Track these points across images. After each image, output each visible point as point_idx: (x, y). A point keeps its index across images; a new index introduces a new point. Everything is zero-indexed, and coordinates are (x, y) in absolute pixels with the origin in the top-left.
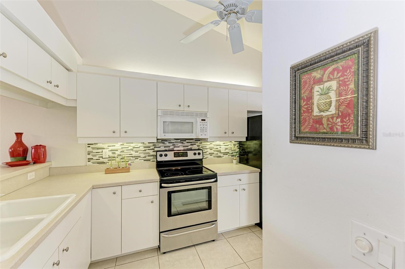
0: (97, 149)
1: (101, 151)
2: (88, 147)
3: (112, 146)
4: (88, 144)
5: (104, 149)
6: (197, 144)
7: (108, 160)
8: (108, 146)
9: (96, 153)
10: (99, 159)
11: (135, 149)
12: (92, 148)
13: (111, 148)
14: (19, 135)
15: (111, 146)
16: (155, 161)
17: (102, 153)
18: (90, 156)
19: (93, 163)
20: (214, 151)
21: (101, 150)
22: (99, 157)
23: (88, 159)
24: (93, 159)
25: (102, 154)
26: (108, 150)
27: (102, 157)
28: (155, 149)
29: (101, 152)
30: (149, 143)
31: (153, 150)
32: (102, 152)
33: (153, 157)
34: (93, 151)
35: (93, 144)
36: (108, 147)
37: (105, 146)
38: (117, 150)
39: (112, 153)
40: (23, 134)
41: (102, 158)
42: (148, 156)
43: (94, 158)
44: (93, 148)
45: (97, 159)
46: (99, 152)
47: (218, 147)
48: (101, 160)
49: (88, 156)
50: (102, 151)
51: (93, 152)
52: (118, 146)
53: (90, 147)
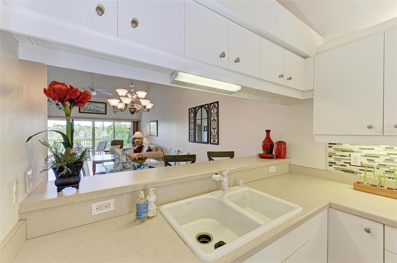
0: (342, 151)
1: (349, 155)
2: (329, 147)
3: (368, 149)
4: (329, 144)
5: (354, 152)
7: (360, 170)
8: (360, 149)
9: (341, 156)
10: (346, 166)
12: (334, 149)
13: (364, 152)
14: (268, 132)
15: (365, 149)
17: (349, 158)
18: (332, 160)
19: (337, 169)
21: (349, 153)
22: (345, 163)
23: (329, 162)
24: (335, 163)
25: (350, 160)
26: (360, 154)
27: (350, 163)
29: (348, 156)
32: (350, 157)
34: (335, 153)
35: (335, 144)
36: (361, 150)
37: (355, 148)
38: (379, 157)
39: (367, 160)
41: (350, 165)
43: (338, 163)
44: (336, 150)
45: (341, 165)
46: (345, 156)
48: (348, 167)
49: (330, 159)
50: (350, 155)
51: (337, 154)
52: (379, 150)
53: (331, 147)
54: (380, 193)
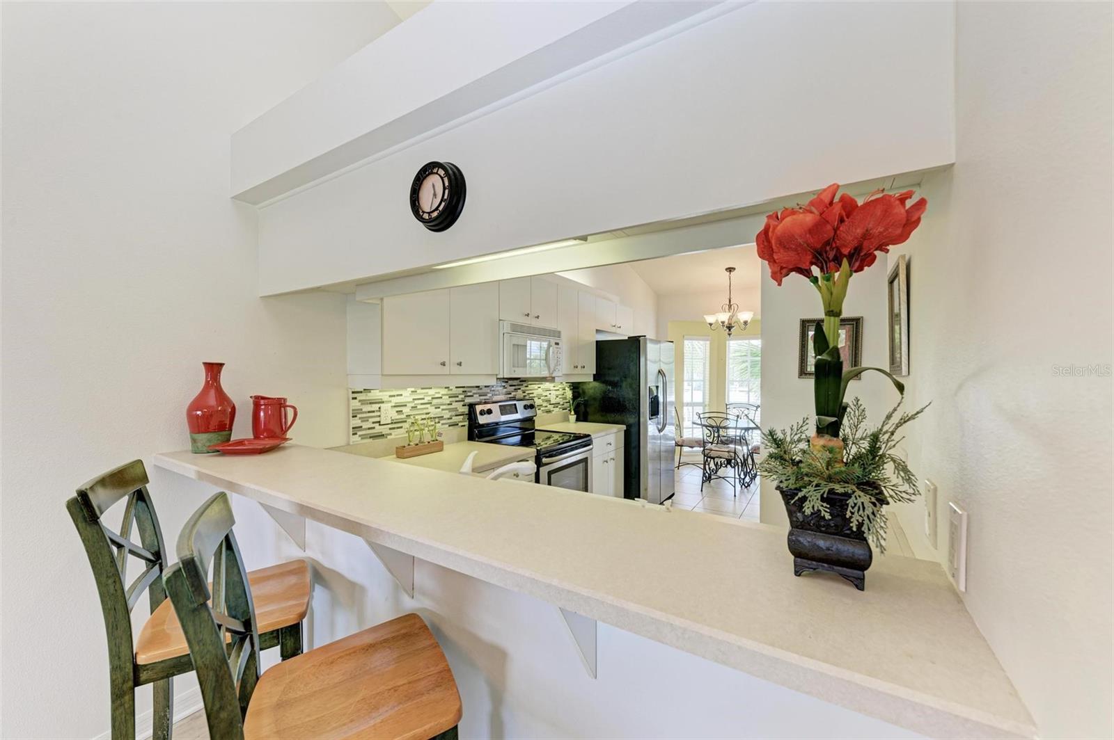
0: (370, 403)
1: (378, 409)
2: (353, 398)
3: (398, 395)
4: (353, 393)
5: (383, 402)
6: (523, 388)
7: (390, 429)
8: (390, 396)
9: (369, 412)
10: (374, 428)
11: (435, 402)
12: (360, 401)
13: (395, 400)
14: (214, 369)
15: (394, 396)
16: (464, 426)
17: (378, 414)
18: (356, 422)
19: (363, 437)
20: (543, 401)
21: (378, 405)
22: (373, 423)
23: (353, 428)
24: (361, 427)
25: (380, 416)
26: (390, 405)
27: (379, 422)
28: (466, 401)
29: (377, 411)
30: (456, 387)
31: (462, 403)
32: (380, 411)
33: (462, 417)
34: (361, 410)
35: (361, 392)
36: (391, 399)
37: (384, 396)
38: (406, 405)
39: (397, 412)
40: (224, 366)
41: (380, 425)
42: (456, 416)
43: (365, 425)
44: (363, 402)
45: (369, 429)
46: (374, 412)
47: (547, 393)
48: (378, 429)
49: (354, 422)
50: (380, 408)
51: (364, 410)
52: (407, 396)
53: (356, 398)
54: (424, 451)
